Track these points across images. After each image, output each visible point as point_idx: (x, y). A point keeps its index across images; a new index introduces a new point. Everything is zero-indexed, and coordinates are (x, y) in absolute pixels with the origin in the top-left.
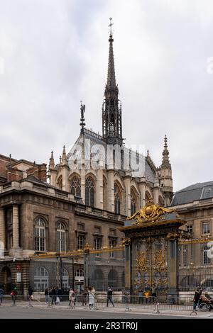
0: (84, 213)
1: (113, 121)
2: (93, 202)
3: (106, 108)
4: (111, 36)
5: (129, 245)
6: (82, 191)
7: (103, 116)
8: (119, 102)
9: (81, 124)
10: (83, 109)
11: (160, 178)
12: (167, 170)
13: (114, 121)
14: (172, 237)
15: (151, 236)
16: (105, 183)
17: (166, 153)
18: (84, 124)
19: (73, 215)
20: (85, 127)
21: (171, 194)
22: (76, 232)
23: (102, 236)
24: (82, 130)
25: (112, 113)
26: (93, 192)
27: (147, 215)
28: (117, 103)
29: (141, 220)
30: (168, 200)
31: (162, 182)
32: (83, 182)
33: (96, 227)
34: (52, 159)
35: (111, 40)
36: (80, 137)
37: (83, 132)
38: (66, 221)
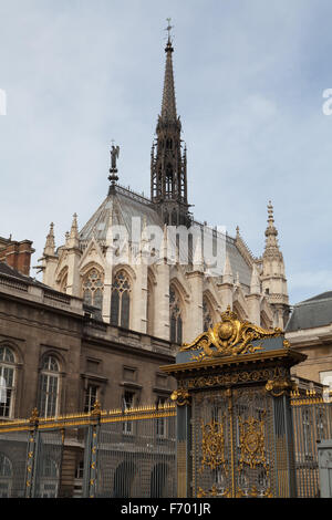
0: (103, 340)
1: (170, 174)
2: (126, 319)
3: (159, 154)
4: (169, 44)
5: (186, 405)
6: (105, 297)
7: (153, 166)
8: (182, 144)
9: (110, 178)
10: (115, 153)
11: (261, 278)
12: (275, 263)
13: (172, 175)
14: (276, 389)
15: (233, 387)
16: (151, 284)
17: (271, 233)
18: (117, 179)
19: (77, 342)
20: (117, 183)
21: (286, 308)
22: (83, 377)
23: (139, 389)
24: (112, 188)
25: (169, 162)
26: (127, 299)
27: (223, 340)
28: (178, 146)
29: (210, 351)
30: (281, 320)
31: (266, 285)
32: (108, 280)
33: (127, 369)
34: (51, 237)
35: (169, 50)
36: (107, 200)
37: (113, 191)
38: (62, 352)
